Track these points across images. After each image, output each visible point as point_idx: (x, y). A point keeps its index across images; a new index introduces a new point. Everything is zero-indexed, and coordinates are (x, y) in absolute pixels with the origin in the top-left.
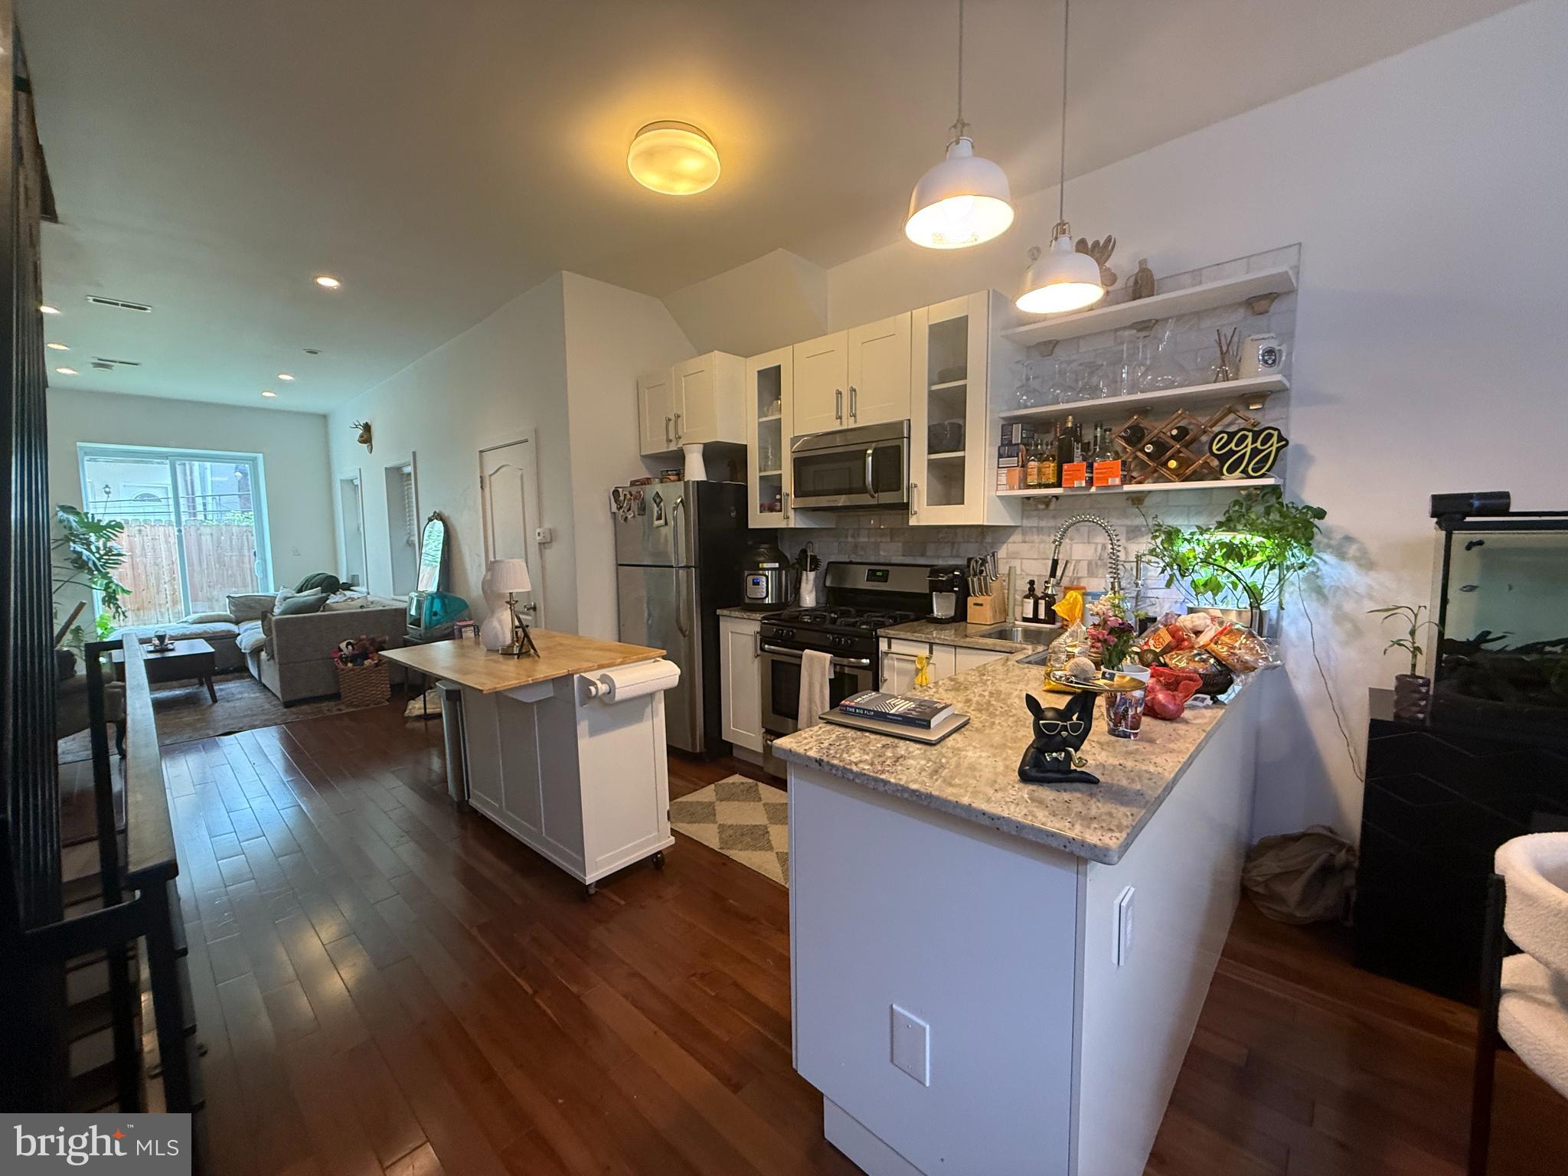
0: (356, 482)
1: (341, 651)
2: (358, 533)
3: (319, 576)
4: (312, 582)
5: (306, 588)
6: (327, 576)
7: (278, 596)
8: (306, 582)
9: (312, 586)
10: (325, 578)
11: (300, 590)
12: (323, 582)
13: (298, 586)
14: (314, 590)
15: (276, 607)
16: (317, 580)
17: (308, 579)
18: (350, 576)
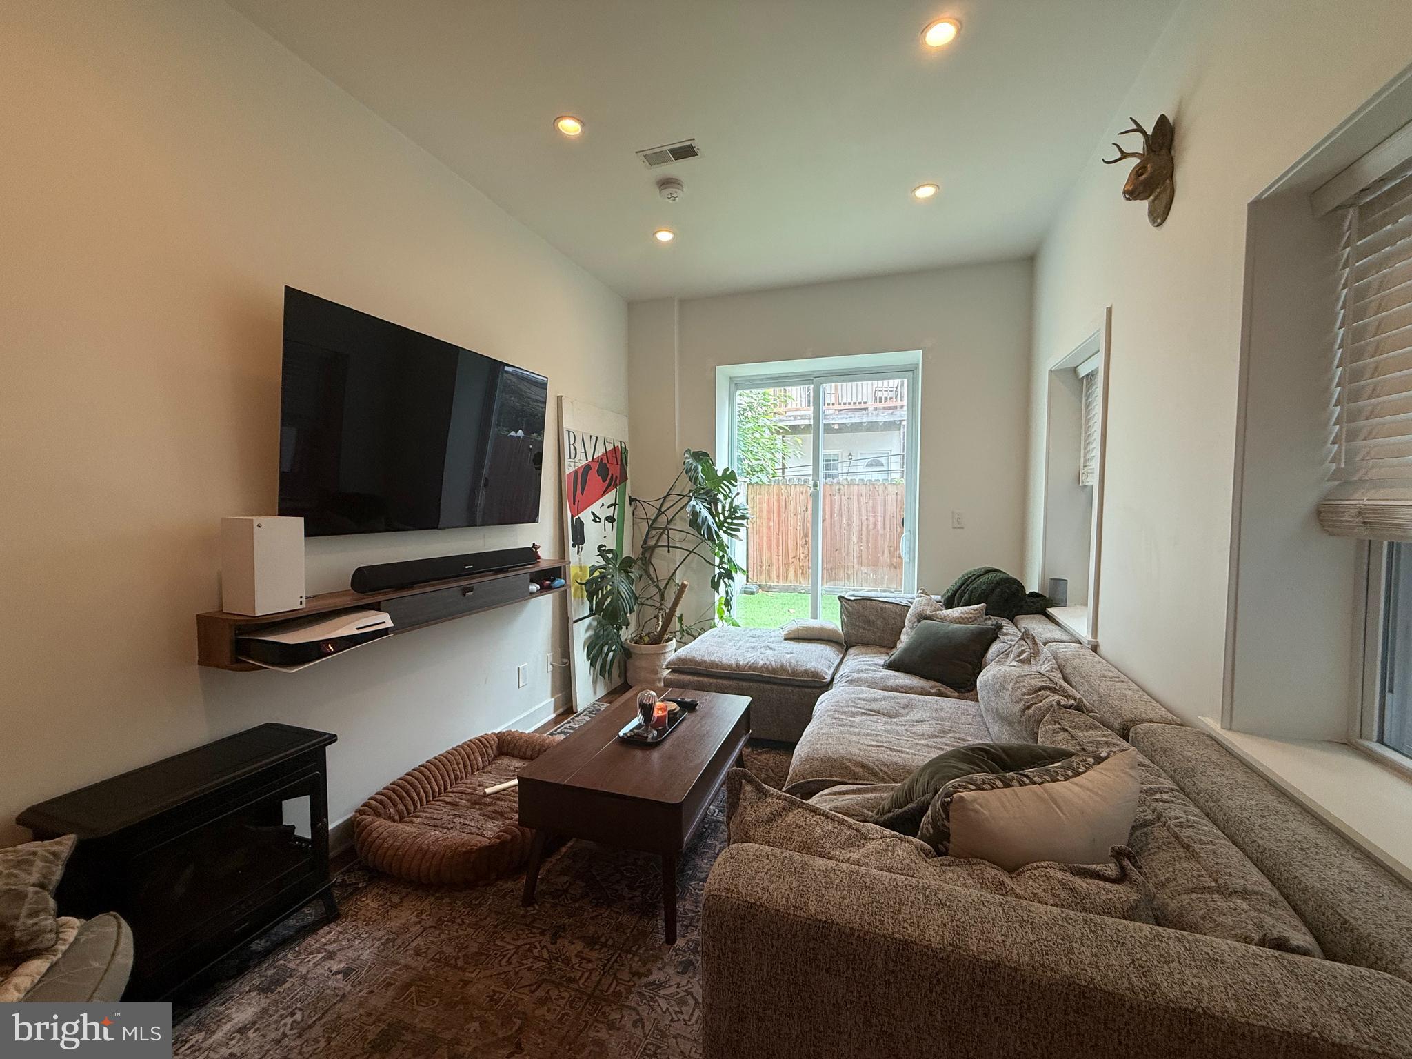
0: (1092, 363)
3: (987, 576)
4: (971, 587)
5: (961, 598)
6: (1002, 579)
7: (913, 607)
8: (960, 587)
9: (970, 596)
10: (998, 584)
11: (949, 603)
12: (992, 591)
13: (948, 592)
14: (972, 607)
15: (904, 629)
16: (979, 586)
17: (966, 580)
18: (1048, 582)
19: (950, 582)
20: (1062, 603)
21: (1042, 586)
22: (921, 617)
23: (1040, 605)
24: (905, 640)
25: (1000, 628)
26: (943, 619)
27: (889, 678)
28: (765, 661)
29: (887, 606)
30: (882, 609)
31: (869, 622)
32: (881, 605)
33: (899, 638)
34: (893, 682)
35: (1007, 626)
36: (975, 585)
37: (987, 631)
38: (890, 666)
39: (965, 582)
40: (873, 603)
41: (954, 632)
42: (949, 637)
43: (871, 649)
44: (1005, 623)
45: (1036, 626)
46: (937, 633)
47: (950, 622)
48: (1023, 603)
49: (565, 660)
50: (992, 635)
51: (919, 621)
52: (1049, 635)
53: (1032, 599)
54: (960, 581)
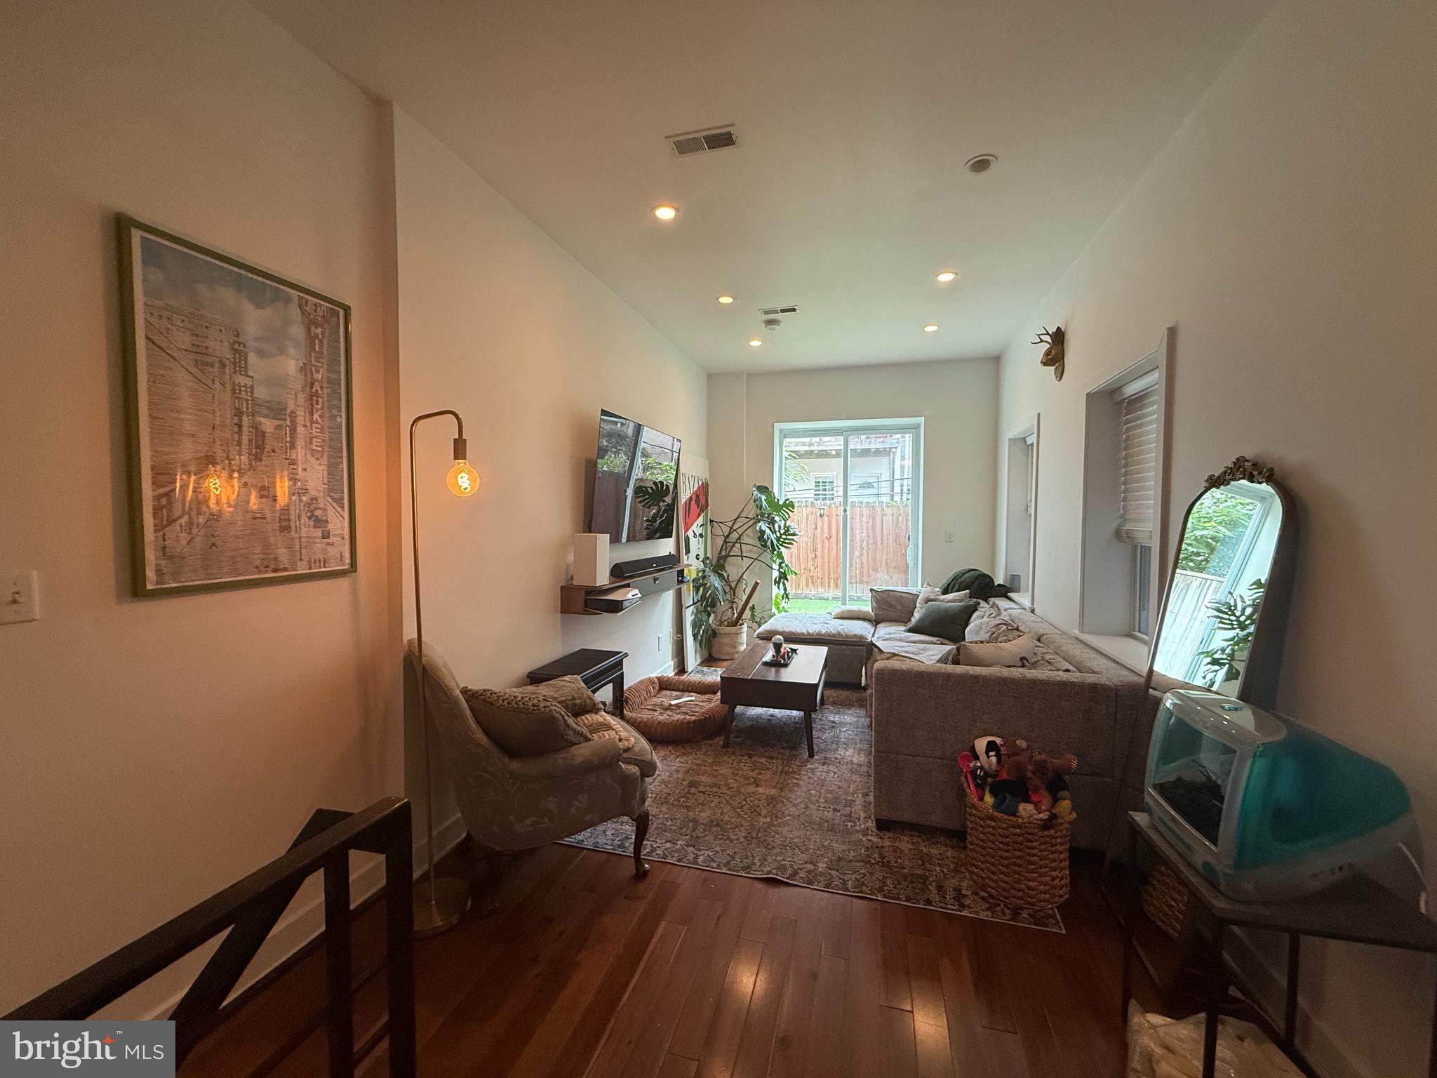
0: (1032, 440)
1: (977, 758)
2: (1027, 515)
3: (970, 573)
4: (960, 581)
5: (953, 588)
6: (979, 575)
7: (921, 595)
8: (953, 580)
9: (959, 586)
10: (977, 578)
11: (945, 591)
12: (974, 582)
13: (944, 585)
14: (961, 592)
15: (916, 610)
16: (966, 579)
17: (956, 576)
18: (1009, 576)
19: (944, 580)
20: (1017, 590)
21: (1005, 580)
22: (928, 600)
23: (1004, 592)
24: (917, 615)
25: (979, 604)
26: (943, 601)
27: (910, 637)
28: (827, 630)
29: (903, 594)
30: (901, 597)
31: (891, 605)
32: (900, 594)
33: (913, 615)
34: (912, 639)
35: (983, 604)
36: (962, 580)
37: (971, 606)
38: (910, 631)
39: (955, 578)
40: (893, 593)
41: (950, 607)
42: (946, 610)
43: (892, 623)
44: (981, 602)
45: (1002, 603)
46: (940, 608)
47: (947, 602)
48: (993, 590)
49: (679, 636)
50: (974, 608)
51: (926, 603)
52: (1007, 607)
53: (999, 588)
54: (953, 577)
